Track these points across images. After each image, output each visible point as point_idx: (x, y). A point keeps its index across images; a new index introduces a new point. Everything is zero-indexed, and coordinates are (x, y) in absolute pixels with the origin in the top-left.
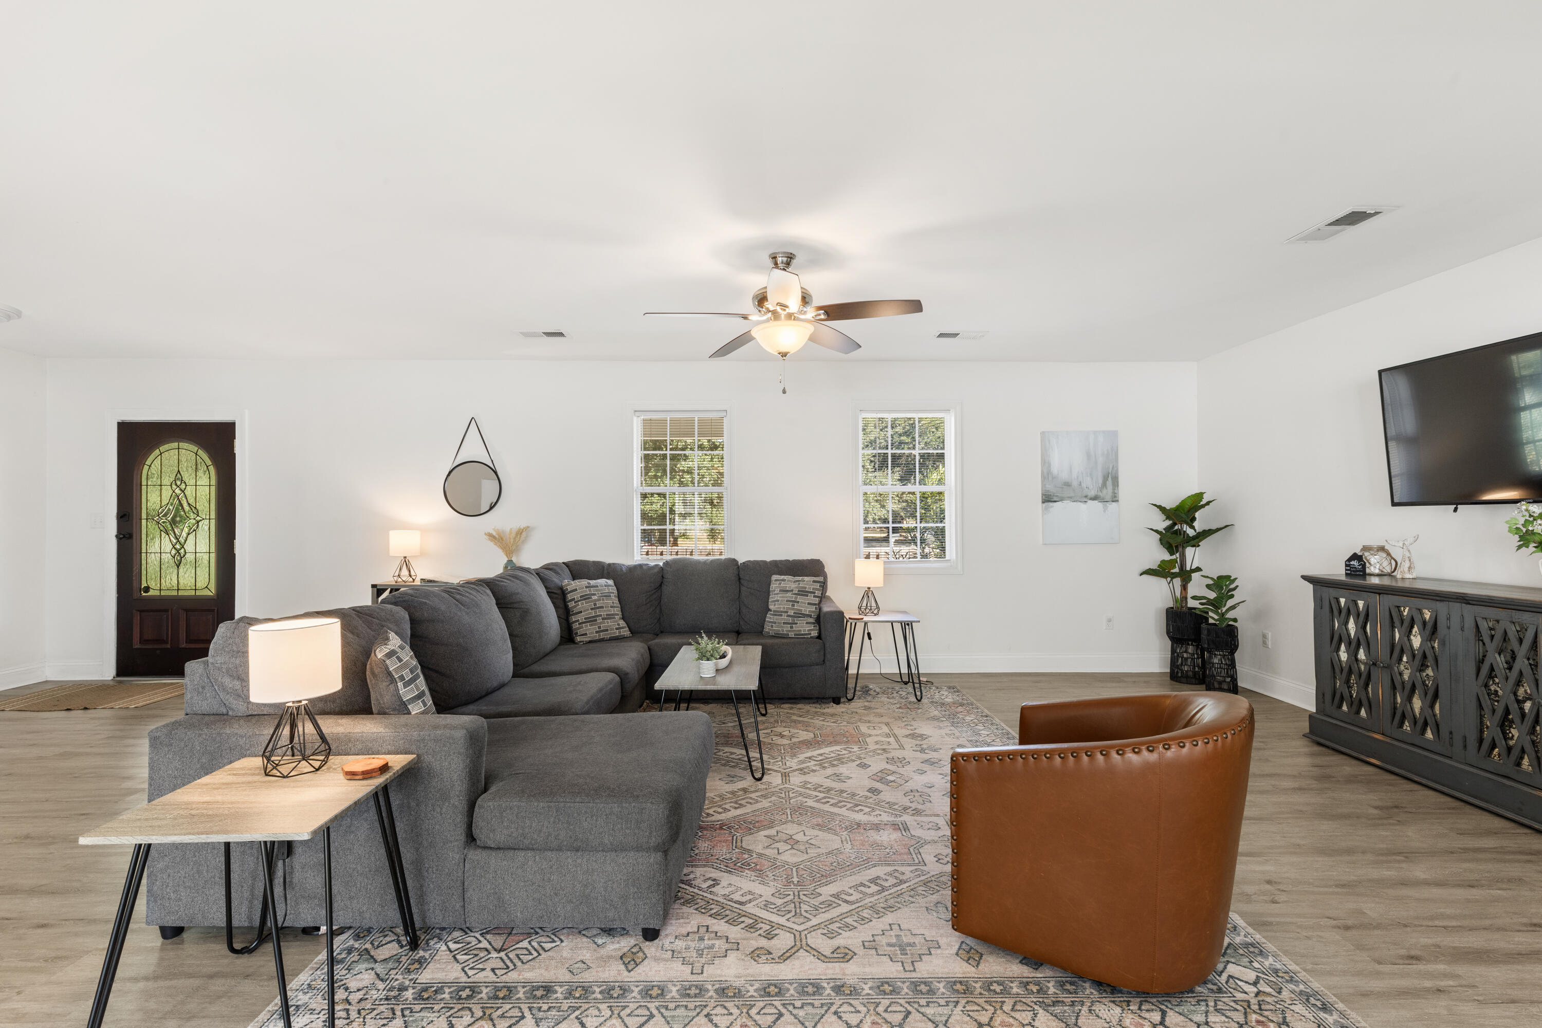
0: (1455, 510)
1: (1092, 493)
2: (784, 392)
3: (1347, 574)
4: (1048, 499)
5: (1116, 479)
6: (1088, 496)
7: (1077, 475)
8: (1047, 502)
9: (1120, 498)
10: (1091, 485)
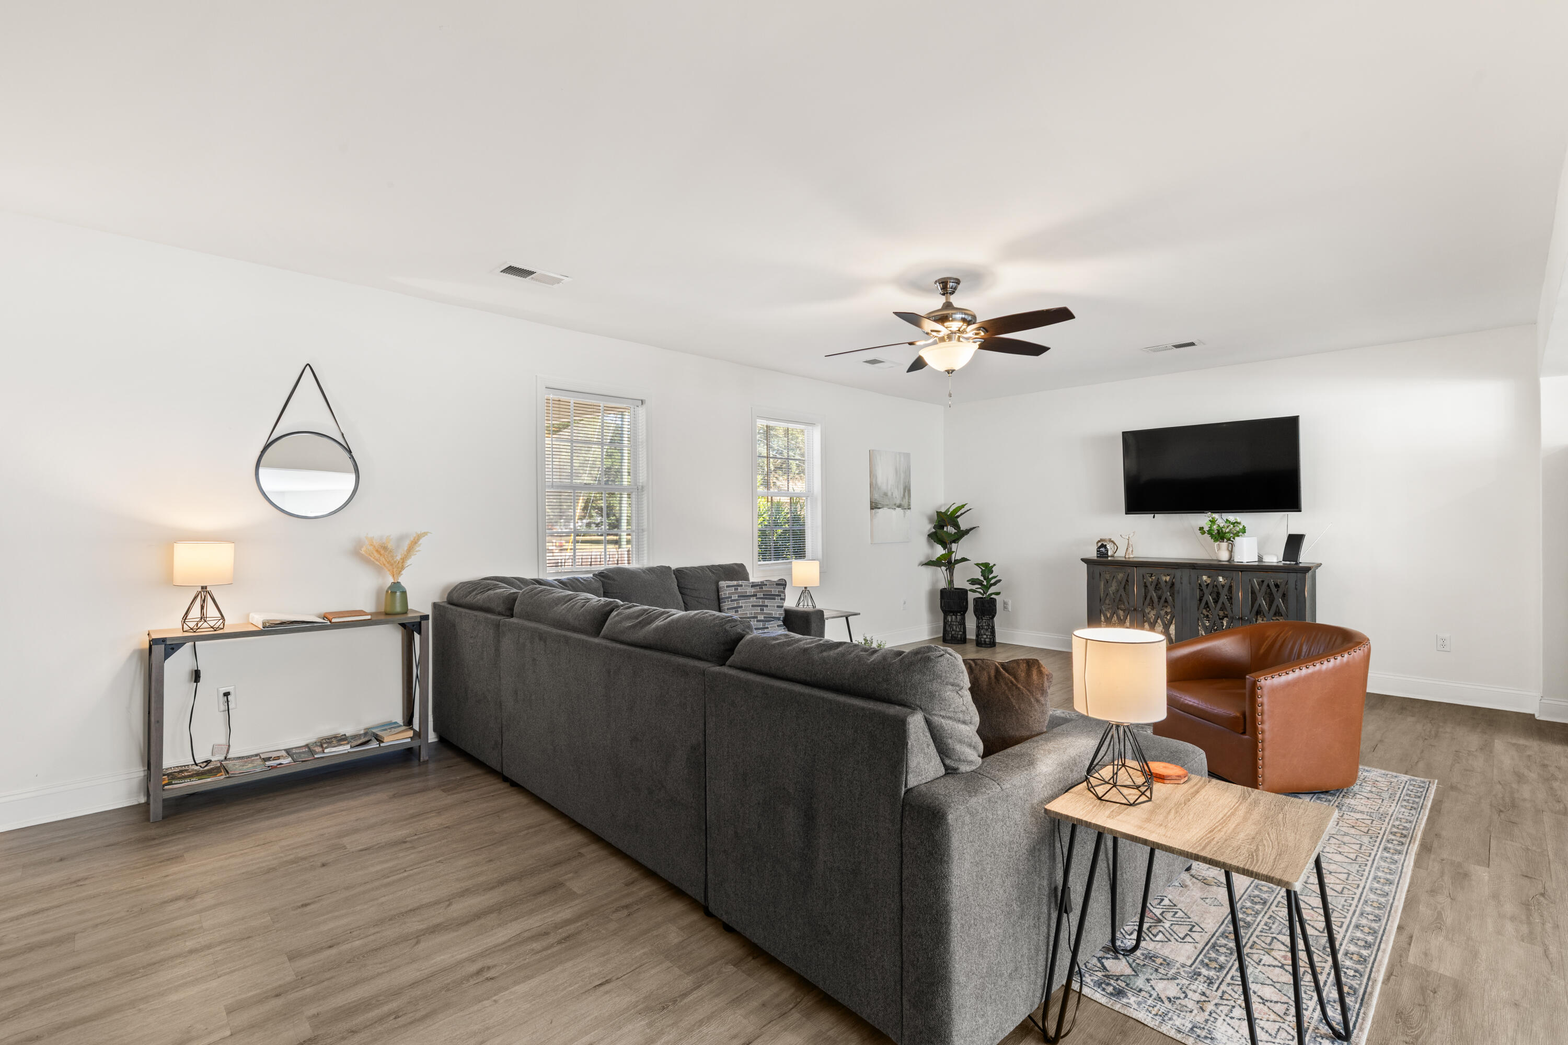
0: (1154, 517)
1: (898, 502)
2: (950, 395)
3: (1097, 557)
4: (874, 506)
5: (909, 491)
6: (895, 505)
7: (889, 487)
8: (873, 509)
9: (912, 507)
10: (897, 495)
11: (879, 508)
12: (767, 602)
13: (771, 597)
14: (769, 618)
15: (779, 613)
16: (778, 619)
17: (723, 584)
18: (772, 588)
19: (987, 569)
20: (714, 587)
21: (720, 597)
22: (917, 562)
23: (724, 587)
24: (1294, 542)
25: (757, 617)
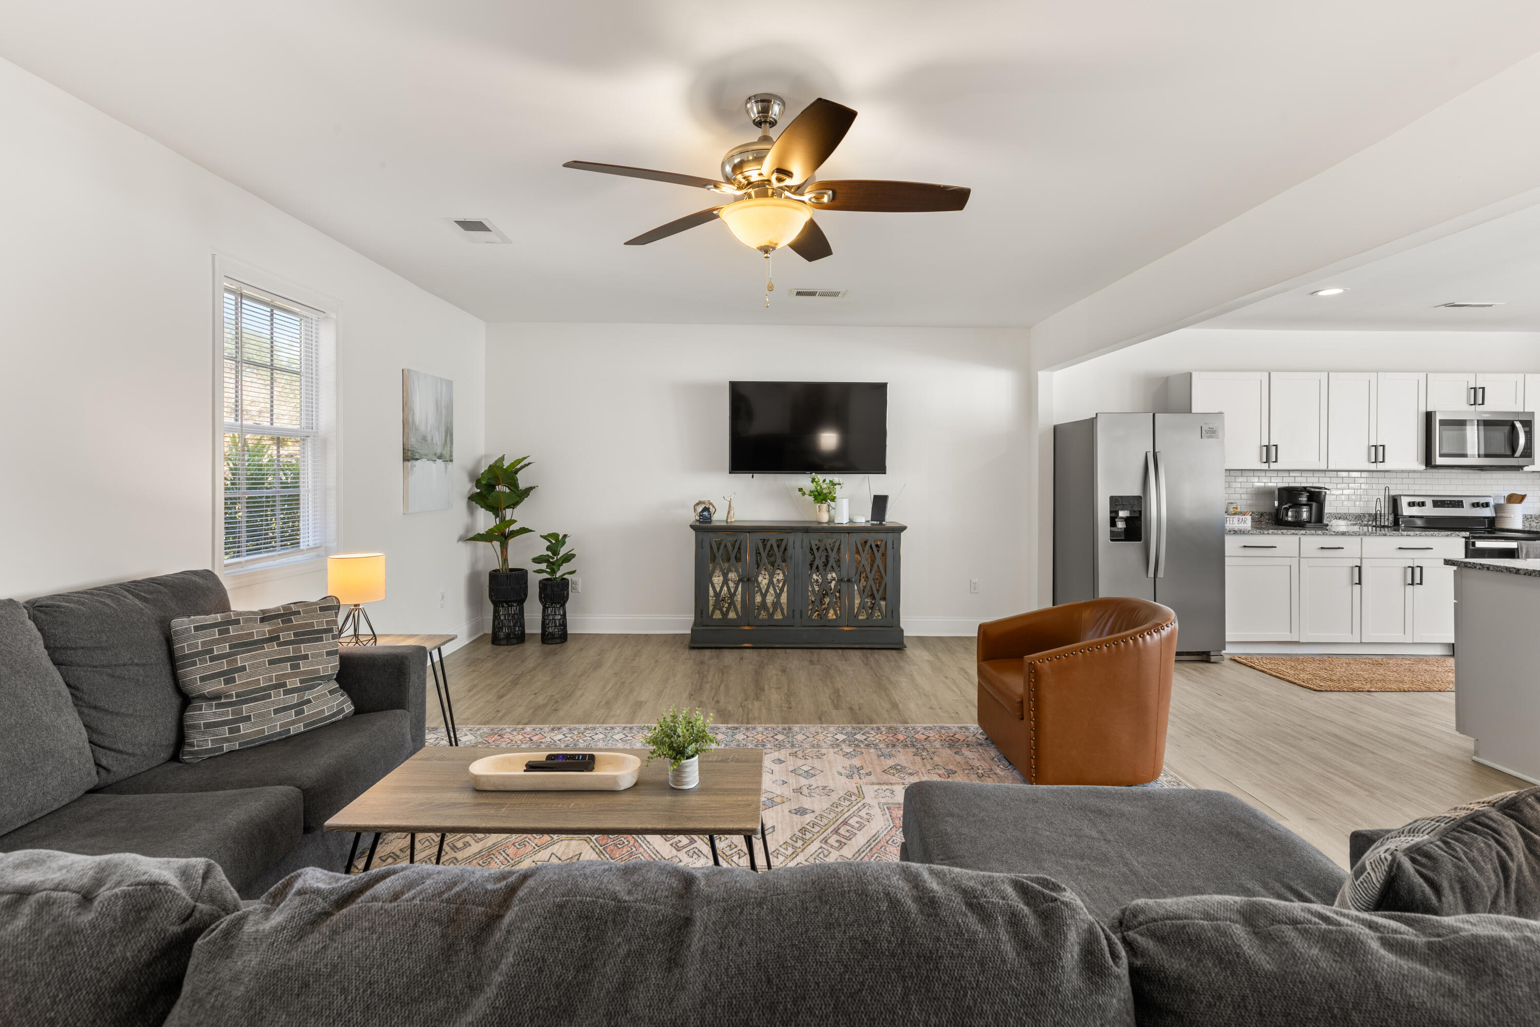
0: (753, 477)
1: (439, 451)
3: (700, 521)
4: (408, 456)
5: (451, 435)
6: (435, 454)
7: (429, 428)
8: (408, 460)
9: (454, 458)
10: (438, 438)
11: (417, 459)
12: (304, 649)
13: (312, 635)
14: (310, 682)
15: (332, 666)
16: (327, 678)
17: (180, 623)
18: (312, 618)
19: (556, 541)
20: (155, 633)
21: (178, 654)
22: (456, 538)
23: (187, 630)
24: (880, 503)
25: (284, 685)
